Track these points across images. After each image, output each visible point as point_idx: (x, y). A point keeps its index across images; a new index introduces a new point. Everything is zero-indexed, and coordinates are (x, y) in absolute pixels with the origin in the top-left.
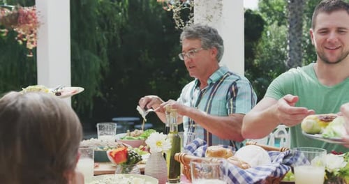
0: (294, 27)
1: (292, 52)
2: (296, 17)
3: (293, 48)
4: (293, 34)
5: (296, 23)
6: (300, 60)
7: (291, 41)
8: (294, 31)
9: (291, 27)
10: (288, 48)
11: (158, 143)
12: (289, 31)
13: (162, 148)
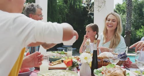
2: (130, 11)
3: (128, 23)
4: (128, 18)
6: (131, 27)
7: (127, 20)
8: (128, 16)
9: (127, 15)
10: (126, 23)
11: (86, 58)
12: (127, 17)
13: (87, 61)
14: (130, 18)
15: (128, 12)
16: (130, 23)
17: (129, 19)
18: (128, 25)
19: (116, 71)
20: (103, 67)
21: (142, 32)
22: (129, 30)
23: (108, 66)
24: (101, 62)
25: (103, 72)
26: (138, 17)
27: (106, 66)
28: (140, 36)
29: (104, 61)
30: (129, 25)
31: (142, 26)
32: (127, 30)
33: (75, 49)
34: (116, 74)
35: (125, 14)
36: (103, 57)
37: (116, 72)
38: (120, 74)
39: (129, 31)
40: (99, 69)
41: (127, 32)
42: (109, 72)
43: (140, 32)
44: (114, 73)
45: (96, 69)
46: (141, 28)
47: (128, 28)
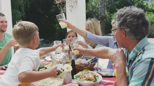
4: (102, 1)
6: (105, 11)
13: (69, 70)
17: (103, 3)
18: (102, 9)
24: (78, 68)
25: (80, 77)
29: (80, 67)
32: (101, 15)
33: (43, 39)
36: (79, 64)
37: (89, 76)
38: (92, 78)
39: (103, 16)
40: (77, 75)
41: (101, 18)
42: (84, 77)
45: (75, 74)
46: (116, 11)
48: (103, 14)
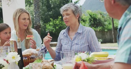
0: (36, 7)
1: (36, 17)
2: (37, 3)
4: (36, 10)
5: (37, 5)
6: (40, 21)
7: (35, 13)
8: (36, 9)
9: (35, 7)
10: (35, 16)
11: (13, 58)
12: (34, 9)
13: (15, 60)
14: (38, 10)
15: (35, 4)
16: (38, 16)
17: (37, 12)
19: (45, 64)
20: (30, 64)
21: (52, 25)
22: (38, 24)
23: (34, 62)
24: (28, 59)
26: (46, 9)
27: (33, 62)
28: (50, 29)
29: (31, 58)
30: (38, 18)
31: (51, 19)
32: (36, 24)
34: (46, 67)
35: (31, 6)
36: (30, 54)
38: (49, 66)
41: (36, 27)
43: (50, 25)
44: (44, 67)
46: (50, 21)
47: (37, 22)
48: (38, 23)
